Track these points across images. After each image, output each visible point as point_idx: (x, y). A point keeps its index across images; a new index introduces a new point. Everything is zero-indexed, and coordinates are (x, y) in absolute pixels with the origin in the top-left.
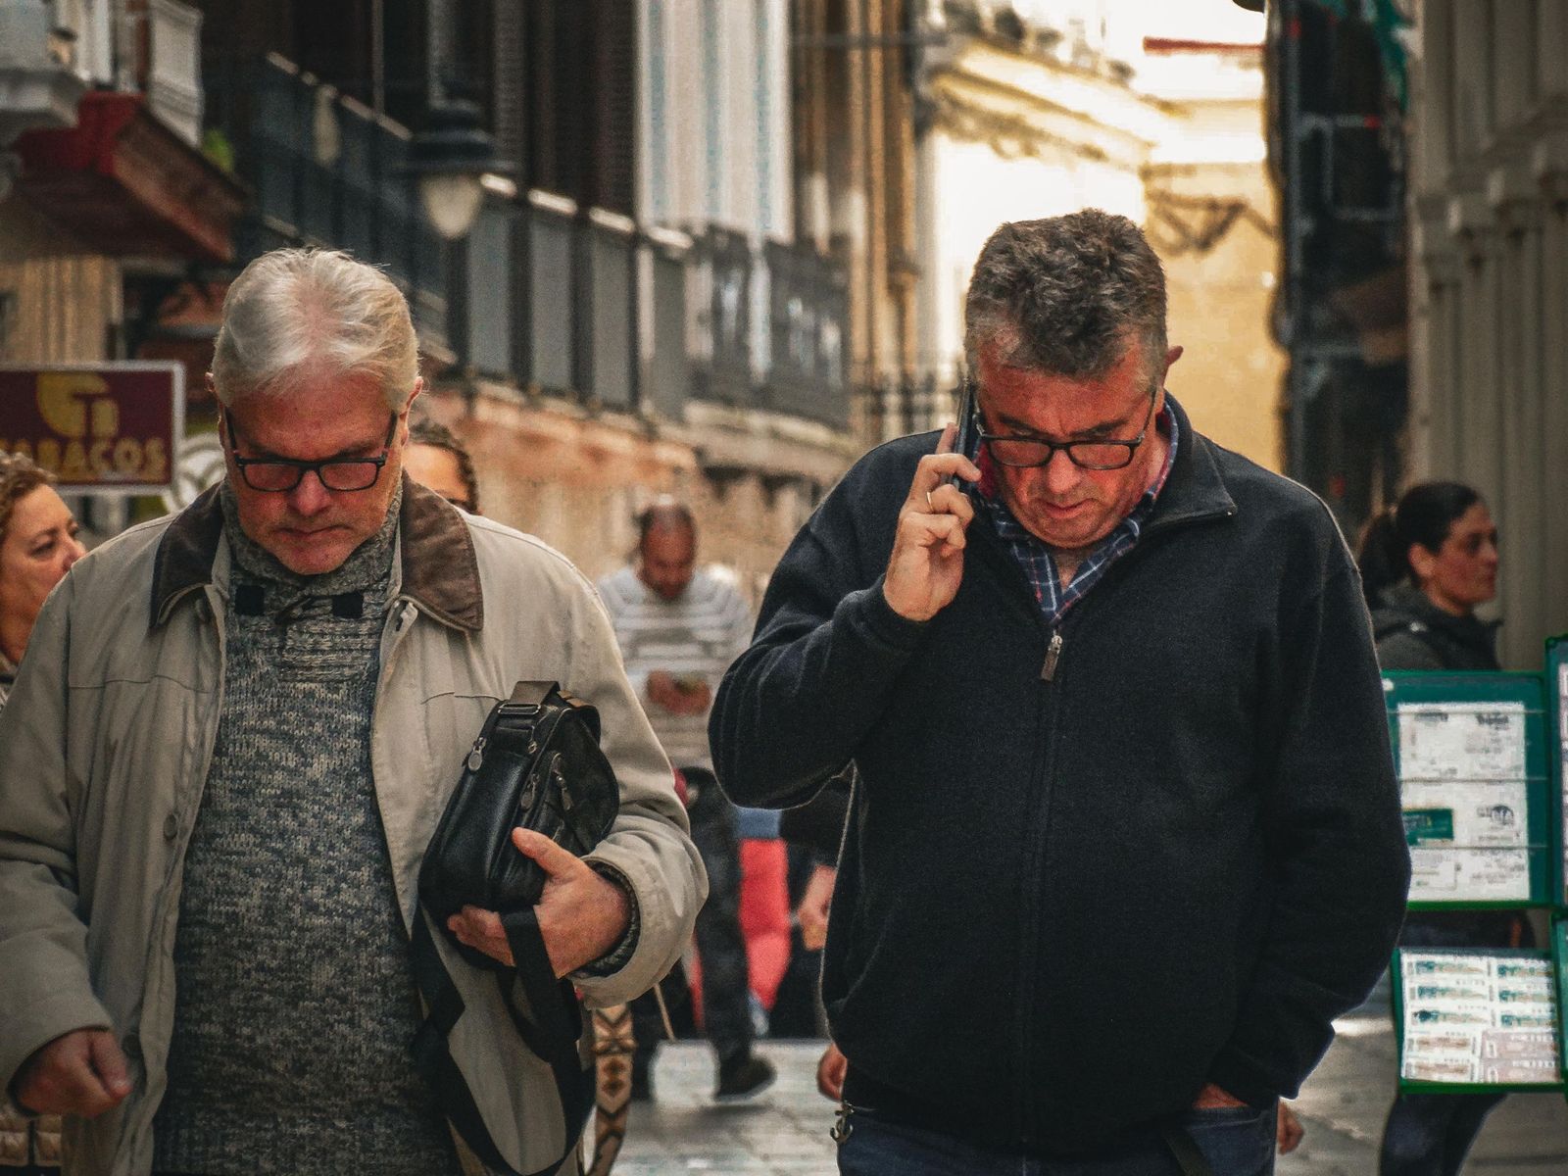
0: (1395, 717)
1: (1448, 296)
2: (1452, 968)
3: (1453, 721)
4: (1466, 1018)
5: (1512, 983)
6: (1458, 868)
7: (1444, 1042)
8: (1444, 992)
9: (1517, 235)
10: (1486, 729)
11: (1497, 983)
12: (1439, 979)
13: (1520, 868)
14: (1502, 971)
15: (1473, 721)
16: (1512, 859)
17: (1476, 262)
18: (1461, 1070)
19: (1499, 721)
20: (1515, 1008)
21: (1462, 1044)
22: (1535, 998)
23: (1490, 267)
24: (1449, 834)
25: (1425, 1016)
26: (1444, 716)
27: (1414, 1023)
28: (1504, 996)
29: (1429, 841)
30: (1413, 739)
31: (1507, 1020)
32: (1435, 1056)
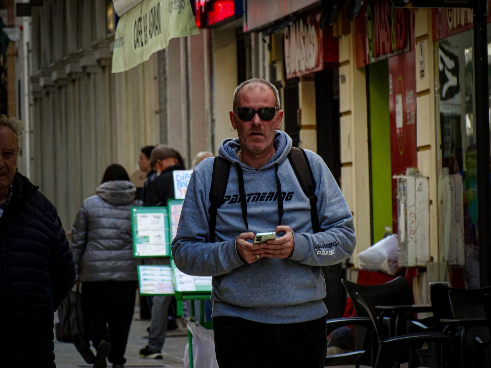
0: (136, 217)
1: (38, 101)
2: (150, 270)
3: (149, 217)
4: (154, 280)
5: (163, 273)
6: (151, 248)
7: (149, 285)
8: (149, 275)
9: (60, 88)
10: (156, 219)
11: (159, 272)
12: (148, 272)
13: (163, 248)
14: (161, 270)
15: (153, 217)
16: (161, 246)
17: (48, 94)
18: (153, 291)
19: (158, 217)
20: (164, 278)
21: (153, 285)
22: (168, 276)
23: (51, 95)
24: (148, 241)
25: (145, 280)
26: (147, 216)
27: (143, 281)
28: (162, 275)
29: (145, 243)
30: (140, 221)
31: (162, 280)
32: (148, 288)
